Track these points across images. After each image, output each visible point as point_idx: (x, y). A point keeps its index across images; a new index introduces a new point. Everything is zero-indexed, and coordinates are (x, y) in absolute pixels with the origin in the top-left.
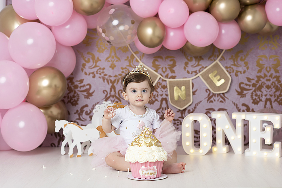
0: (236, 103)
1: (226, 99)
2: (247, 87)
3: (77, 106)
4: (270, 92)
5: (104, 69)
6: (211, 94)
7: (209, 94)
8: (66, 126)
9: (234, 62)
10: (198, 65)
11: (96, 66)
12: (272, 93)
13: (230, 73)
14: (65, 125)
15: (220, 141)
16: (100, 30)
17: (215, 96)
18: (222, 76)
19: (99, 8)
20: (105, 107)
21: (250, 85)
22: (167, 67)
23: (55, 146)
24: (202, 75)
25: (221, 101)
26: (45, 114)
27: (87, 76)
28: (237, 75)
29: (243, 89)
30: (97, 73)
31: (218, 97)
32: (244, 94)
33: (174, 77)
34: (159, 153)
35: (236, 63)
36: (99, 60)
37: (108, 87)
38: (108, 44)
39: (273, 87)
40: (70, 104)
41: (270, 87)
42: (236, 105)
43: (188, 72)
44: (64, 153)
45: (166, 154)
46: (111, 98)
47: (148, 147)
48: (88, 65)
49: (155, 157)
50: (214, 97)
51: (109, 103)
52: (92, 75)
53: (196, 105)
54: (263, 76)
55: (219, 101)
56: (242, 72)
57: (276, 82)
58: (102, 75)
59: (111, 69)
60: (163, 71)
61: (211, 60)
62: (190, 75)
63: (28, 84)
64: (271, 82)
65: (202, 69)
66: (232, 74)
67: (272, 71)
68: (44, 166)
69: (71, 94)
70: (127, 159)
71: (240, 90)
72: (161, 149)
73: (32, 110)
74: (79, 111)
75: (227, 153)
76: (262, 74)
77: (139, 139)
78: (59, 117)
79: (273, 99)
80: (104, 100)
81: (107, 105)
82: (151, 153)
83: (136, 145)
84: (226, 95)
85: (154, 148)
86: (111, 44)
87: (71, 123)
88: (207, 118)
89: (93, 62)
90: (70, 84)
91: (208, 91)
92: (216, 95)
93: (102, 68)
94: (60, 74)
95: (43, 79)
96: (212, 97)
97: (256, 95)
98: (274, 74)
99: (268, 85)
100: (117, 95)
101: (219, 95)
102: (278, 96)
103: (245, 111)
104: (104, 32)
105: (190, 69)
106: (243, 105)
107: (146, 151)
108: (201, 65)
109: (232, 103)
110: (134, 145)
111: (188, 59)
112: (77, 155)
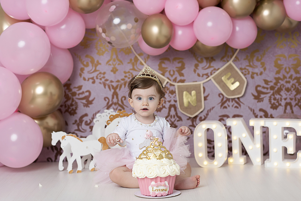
0: (253, 108)
1: (241, 104)
2: (265, 90)
3: (75, 115)
4: (290, 95)
5: (104, 73)
6: (225, 99)
7: (222, 99)
8: (64, 138)
9: (249, 63)
10: (210, 67)
11: (95, 71)
12: (292, 96)
13: (245, 75)
14: (63, 138)
15: (236, 151)
16: (100, 30)
17: (229, 101)
18: (237, 78)
19: (98, 5)
20: (107, 116)
21: (267, 88)
22: (175, 69)
23: (52, 161)
24: (214, 78)
25: (236, 107)
26: (40, 125)
27: (86, 82)
28: (252, 77)
29: (260, 93)
30: (97, 78)
31: (232, 102)
32: (261, 99)
33: (183, 81)
34: (171, 167)
35: (251, 63)
36: (98, 63)
37: (109, 94)
38: (109, 45)
39: (294, 90)
40: (67, 113)
41: (290, 90)
42: (252, 111)
43: (199, 75)
44: (63, 168)
45: (179, 167)
46: (113, 106)
47: (158, 160)
48: (86, 70)
49: (166, 172)
50: (228, 102)
51: (112, 112)
52: (91, 81)
53: (208, 111)
54: (282, 77)
55: (234, 106)
56: (259, 74)
57: (297, 84)
58: (103, 80)
59: (112, 73)
60: (170, 74)
61: (224, 61)
62: (200, 78)
63: (20, 91)
64: (291, 84)
65: (214, 71)
66: (247, 76)
67: (292, 72)
68: (40, 184)
69: (69, 103)
70: (134, 175)
71: (256, 94)
72: (173, 162)
73: (25, 121)
74: (78, 122)
75: (245, 164)
76: (280, 76)
77: (147, 151)
78: (56, 128)
79: (293, 103)
80: (106, 108)
81: (109, 114)
82: (162, 167)
83: (144, 158)
84: (241, 100)
85: (165, 160)
86: (113, 45)
87: (70, 135)
88: (222, 126)
89: (93, 66)
90: (67, 91)
91: (221, 95)
92: (231, 100)
93: (102, 72)
94: (56, 79)
95: (37, 86)
96: (226, 102)
97: (275, 99)
98: (295, 75)
99: (288, 88)
100: (120, 103)
101: (233, 99)
102: (299, 100)
103: (263, 117)
104: (104, 31)
105: (201, 71)
106: (261, 110)
107: (156, 165)
108: (213, 67)
109: (248, 108)
110: (142, 158)
111: (198, 61)
112: (77, 171)
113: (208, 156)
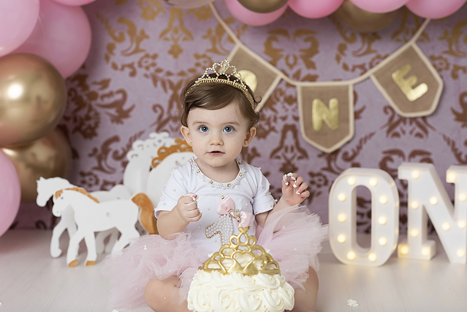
0: (453, 137)
1: (429, 130)
3: (95, 139)
5: (155, 56)
6: (396, 119)
7: (391, 119)
8: (60, 195)
9: (450, 46)
10: (369, 51)
11: (137, 51)
13: (439, 71)
14: (59, 193)
15: (416, 230)
17: (405, 123)
18: (423, 76)
20: (155, 145)
22: (298, 54)
23: (45, 228)
24: (378, 75)
25: (419, 135)
27: (118, 73)
28: (455, 76)
30: (140, 65)
31: (411, 123)
33: (312, 78)
34: (274, 294)
35: (454, 48)
36: (144, 36)
37: (164, 98)
40: (79, 135)
42: (451, 143)
43: (345, 67)
44: (59, 252)
45: (291, 290)
46: (171, 123)
47: (246, 276)
48: (119, 47)
49: (263, 305)
50: (402, 124)
51: (165, 138)
52: (128, 71)
53: (361, 141)
55: (415, 132)
58: (152, 70)
59: (170, 57)
60: (288, 64)
61: (398, 40)
62: (349, 73)
65: (377, 61)
66: (444, 73)
69: (82, 113)
70: (191, 305)
71: (460, 110)
72: (278, 282)
74: (100, 152)
75: (433, 258)
77: (222, 255)
78: (52, 165)
80: (156, 127)
81: (160, 141)
82: (254, 293)
83: (215, 270)
84: (430, 121)
85: (260, 279)
87: (72, 189)
89: (132, 41)
90: (79, 90)
91: (389, 111)
92: (408, 121)
93: (151, 53)
94: (50, 70)
95: (9, 82)
96: (397, 123)
101: (413, 120)
105: (350, 59)
107: (239, 289)
108: (375, 51)
109: (441, 138)
110: (211, 269)
111: (345, 38)
112: (85, 262)
113: (358, 231)
